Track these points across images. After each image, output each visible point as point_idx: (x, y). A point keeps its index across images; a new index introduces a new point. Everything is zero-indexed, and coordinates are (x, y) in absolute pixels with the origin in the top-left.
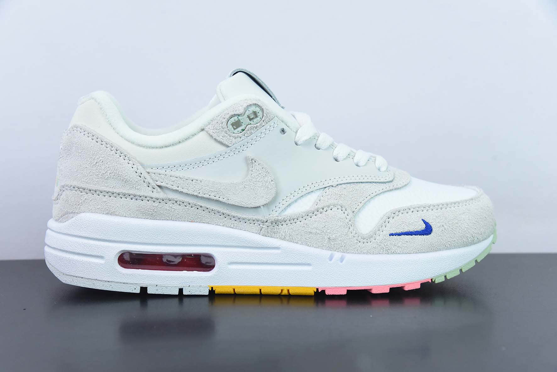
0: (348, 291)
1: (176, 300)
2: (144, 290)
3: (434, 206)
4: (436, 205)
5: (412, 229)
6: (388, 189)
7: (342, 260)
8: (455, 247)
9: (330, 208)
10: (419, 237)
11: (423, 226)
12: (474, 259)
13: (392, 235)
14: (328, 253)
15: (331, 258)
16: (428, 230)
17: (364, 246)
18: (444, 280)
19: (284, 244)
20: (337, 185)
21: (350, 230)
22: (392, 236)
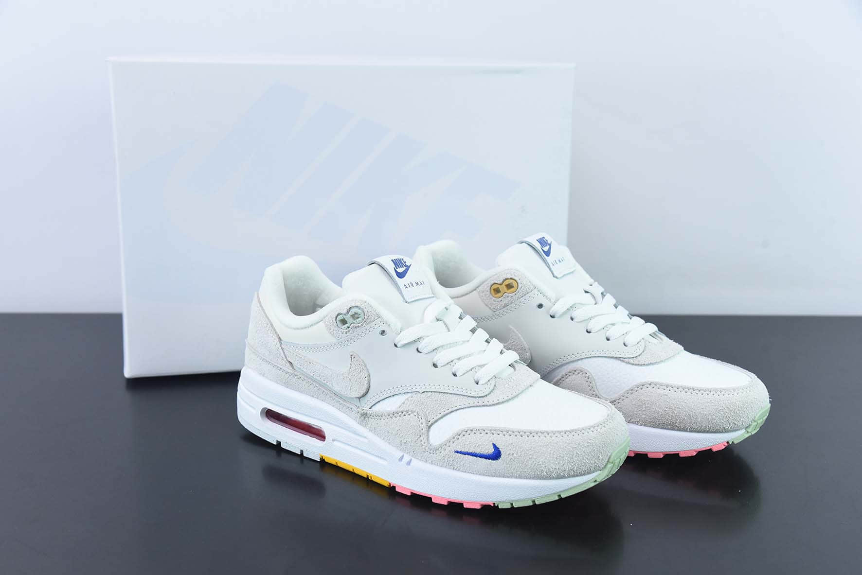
0: (412, 493)
1: (298, 459)
2: (279, 443)
3: (513, 432)
4: (516, 432)
5: (478, 451)
6: (476, 404)
7: (409, 463)
8: (526, 478)
9: (408, 414)
10: (484, 460)
11: (491, 450)
12: (558, 493)
13: (457, 452)
14: (399, 454)
15: (401, 459)
16: (496, 455)
17: (430, 456)
18: (531, 504)
19: (370, 435)
20: (424, 392)
21: (421, 438)
22: (456, 454)
